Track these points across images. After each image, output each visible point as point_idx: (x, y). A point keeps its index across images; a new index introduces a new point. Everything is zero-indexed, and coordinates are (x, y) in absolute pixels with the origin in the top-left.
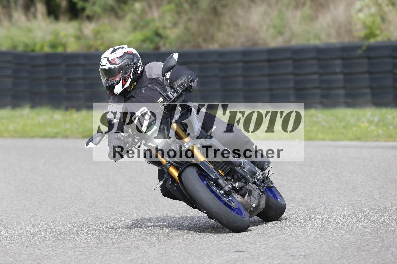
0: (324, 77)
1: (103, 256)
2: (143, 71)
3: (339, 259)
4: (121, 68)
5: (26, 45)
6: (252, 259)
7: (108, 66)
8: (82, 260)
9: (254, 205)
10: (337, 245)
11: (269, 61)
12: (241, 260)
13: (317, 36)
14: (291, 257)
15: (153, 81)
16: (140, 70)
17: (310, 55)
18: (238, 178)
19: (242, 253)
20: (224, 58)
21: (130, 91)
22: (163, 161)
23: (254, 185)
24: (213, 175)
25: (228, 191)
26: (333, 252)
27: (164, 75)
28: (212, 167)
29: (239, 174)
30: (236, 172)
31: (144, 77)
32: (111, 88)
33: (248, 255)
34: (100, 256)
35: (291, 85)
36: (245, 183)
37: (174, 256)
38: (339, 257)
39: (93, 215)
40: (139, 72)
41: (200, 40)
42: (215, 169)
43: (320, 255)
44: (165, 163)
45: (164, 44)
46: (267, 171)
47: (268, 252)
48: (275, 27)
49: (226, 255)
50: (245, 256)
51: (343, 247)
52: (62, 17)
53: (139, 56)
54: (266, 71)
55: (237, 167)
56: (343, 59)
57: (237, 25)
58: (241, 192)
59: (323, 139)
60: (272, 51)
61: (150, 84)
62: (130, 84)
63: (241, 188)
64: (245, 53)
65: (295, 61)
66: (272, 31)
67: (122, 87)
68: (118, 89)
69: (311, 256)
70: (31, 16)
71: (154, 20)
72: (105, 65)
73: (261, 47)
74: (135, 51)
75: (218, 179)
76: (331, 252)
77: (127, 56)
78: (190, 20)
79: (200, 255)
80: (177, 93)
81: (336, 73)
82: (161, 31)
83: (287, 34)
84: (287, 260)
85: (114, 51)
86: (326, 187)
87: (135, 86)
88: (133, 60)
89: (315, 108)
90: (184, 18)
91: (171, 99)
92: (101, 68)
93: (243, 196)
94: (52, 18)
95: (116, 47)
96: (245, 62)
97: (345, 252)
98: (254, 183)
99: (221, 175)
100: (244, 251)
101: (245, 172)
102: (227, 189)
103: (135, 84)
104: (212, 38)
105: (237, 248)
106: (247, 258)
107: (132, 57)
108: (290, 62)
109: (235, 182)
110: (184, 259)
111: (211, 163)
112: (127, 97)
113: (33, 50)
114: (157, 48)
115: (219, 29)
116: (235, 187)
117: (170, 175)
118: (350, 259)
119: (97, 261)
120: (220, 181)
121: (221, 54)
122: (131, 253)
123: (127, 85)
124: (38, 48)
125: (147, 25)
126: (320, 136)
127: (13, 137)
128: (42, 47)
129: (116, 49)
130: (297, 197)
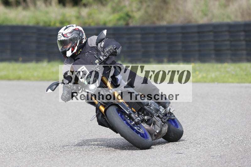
0: (233, 43)
1: (93, 156)
2: (86, 42)
3: (242, 158)
4: (71, 40)
5: (45, 22)
6: (186, 158)
7: (63, 38)
8: (79, 158)
9: (158, 131)
10: (241, 149)
11: (198, 32)
12: (179, 159)
13: (228, 17)
14: (212, 157)
15: (92, 49)
16: (84, 41)
17: (224, 29)
18: (147, 113)
19: (181, 155)
20: (170, 31)
21: (78, 55)
22: (96, 102)
23: (158, 118)
24: (127, 111)
25: (138, 122)
26: (238, 154)
27: (97, 45)
28: (127, 106)
29: (147, 110)
30: (145, 109)
31: (87, 46)
32: (64, 53)
33: (185, 156)
34: (91, 156)
35: (212, 48)
36: (151, 116)
37: (138, 156)
38: (242, 157)
39: (86, 130)
40: (83, 42)
41: (155, 19)
42: (129, 107)
43: (230, 156)
44: (97, 103)
45: (132, 22)
46: (168, 109)
47: (197, 154)
48: (202, 11)
49: (170, 156)
50: (182, 156)
51: (244, 151)
52: (67, 5)
53: (83, 31)
54: (196, 39)
55: (145, 105)
56: (245, 31)
57: (178, 10)
58: (148, 122)
59: (233, 82)
60: (200, 26)
61: (91, 50)
62: (77, 51)
63: (148, 120)
64: (183, 27)
65: (215, 32)
66: (200, 14)
67: (72, 52)
68: (69, 54)
69: (224, 156)
70: (48, 4)
71: (125, 6)
72: (60, 38)
73: (193, 23)
74: (81, 29)
75: (131, 114)
76: (237, 154)
77: (75, 32)
78: (148, 6)
79: (154, 155)
80: (106, 56)
81: (240, 40)
82: (130, 14)
83: (210, 15)
84: (209, 159)
85: (67, 28)
86: (234, 113)
87: (81, 52)
88: (79, 34)
89: (228, 62)
90: (145, 5)
91: (102, 60)
92: (58, 39)
93: (150, 125)
94: (61, 5)
95: (68, 26)
96: (183, 33)
97: (246, 154)
98: (159, 116)
99: (133, 111)
100: (182, 153)
101: (151, 109)
102: (136, 120)
103: (81, 50)
104: (162, 18)
105: (178, 151)
106: (184, 157)
107: (78, 32)
108: (211, 33)
109: (145, 115)
110: (144, 158)
111: (127, 103)
112: (75, 59)
113: (49, 26)
114: (127, 24)
115: (167, 12)
116: (144, 119)
117: (100, 111)
118: (249, 159)
119: (89, 159)
120: (133, 115)
121: (168, 28)
122: (111, 154)
123: (75, 51)
124: (52, 24)
125: (121, 9)
126: (230, 80)
127: (36, 80)
128: (55, 24)
129: (68, 27)
130: (216, 119)
